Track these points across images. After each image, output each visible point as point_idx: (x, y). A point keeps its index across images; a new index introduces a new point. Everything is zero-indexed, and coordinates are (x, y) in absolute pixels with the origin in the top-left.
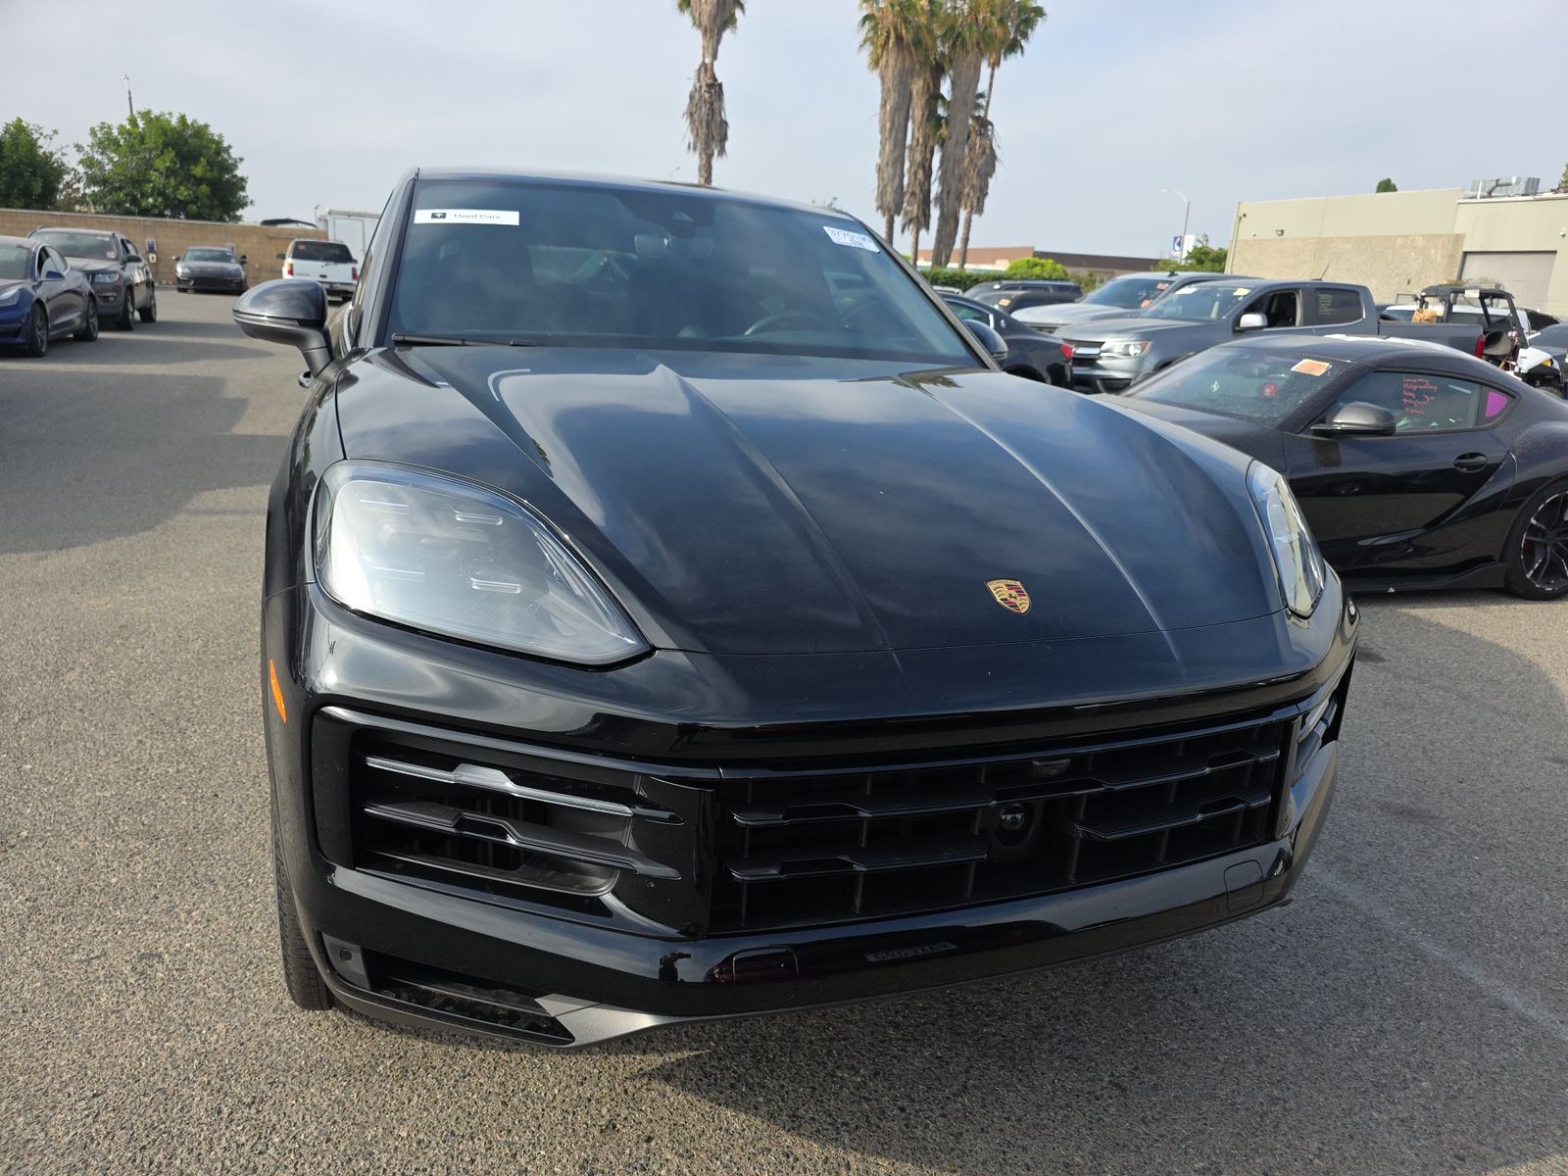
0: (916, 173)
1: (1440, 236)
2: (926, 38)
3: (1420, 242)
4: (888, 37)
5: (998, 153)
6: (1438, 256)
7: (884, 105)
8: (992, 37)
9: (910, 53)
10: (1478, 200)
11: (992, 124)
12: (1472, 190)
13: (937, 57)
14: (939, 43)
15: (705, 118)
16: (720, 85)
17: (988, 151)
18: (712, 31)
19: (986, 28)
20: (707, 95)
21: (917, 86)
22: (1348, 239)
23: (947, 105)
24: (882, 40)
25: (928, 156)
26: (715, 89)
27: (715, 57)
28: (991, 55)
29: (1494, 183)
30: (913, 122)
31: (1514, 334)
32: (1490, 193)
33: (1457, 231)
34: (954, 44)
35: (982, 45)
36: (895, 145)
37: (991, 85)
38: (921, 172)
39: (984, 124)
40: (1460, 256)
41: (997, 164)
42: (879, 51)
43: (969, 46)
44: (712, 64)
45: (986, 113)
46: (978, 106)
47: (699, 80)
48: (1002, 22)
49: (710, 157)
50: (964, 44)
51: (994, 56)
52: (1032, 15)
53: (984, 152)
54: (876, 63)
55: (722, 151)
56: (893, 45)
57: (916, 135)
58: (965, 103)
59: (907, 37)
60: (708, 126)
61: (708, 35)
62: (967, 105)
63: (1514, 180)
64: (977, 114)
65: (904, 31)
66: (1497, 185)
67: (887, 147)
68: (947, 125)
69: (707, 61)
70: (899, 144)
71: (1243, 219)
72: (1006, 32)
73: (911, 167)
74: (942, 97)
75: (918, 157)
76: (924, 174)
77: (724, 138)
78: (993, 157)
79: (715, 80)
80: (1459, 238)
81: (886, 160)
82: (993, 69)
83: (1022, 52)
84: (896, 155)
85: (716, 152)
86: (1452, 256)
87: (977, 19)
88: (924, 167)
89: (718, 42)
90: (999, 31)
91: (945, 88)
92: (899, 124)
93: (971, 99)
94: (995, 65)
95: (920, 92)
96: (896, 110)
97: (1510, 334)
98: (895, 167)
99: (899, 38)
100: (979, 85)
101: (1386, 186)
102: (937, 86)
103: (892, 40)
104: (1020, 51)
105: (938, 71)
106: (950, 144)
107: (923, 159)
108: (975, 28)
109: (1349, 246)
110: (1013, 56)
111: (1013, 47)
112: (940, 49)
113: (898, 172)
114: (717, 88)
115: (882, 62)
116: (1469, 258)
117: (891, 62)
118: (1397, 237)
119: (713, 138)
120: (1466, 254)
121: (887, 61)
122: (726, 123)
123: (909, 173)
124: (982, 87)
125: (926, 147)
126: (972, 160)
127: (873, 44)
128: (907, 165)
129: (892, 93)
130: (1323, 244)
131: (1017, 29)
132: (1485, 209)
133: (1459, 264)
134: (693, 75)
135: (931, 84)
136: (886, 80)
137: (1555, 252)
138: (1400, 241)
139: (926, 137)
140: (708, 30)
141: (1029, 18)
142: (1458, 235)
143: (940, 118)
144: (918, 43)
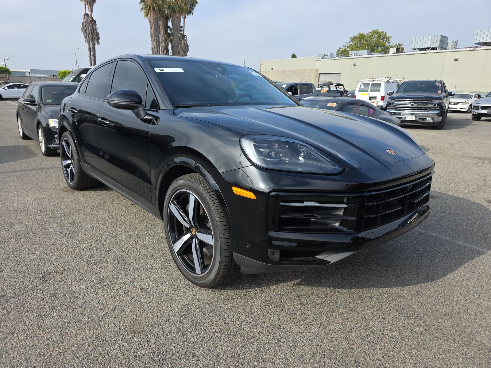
0: (163, 51)
1: (313, 69)
2: (162, 8)
3: (308, 71)
4: (150, 7)
5: (189, 45)
6: (313, 75)
7: (151, 29)
8: (183, 9)
9: (158, 13)
10: (321, 59)
11: (186, 36)
12: (319, 57)
13: (166, 14)
14: (166, 10)
15: (91, 32)
16: (95, 21)
17: (186, 44)
18: (90, 3)
19: (181, 6)
20: (90, 24)
21: (161, 23)
22: (290, 71)
23: (171, 30)
24: (148, 8)
25: (167, 45)
26: (93, 22)
27: (92, 11)
28: (183, 14)
29: (324, 55)
30: (161, 35)
31: (345, 95)
32: (323, 57)
33: (317, 68)
34: (172, 11)
35: (180, 11)
36: (156, 42)
37: (184, 24)
38: (165, 50)
39: (184, 36)
40: (318, 75)
41: (189, 48)
42: (147, 12)
43: (176, 12)
44: (91, 14)
45: (184, 32)
46: (181, 30)
47: (85, 18)
48: (185, 4)
49: (94, 45)
50: (175, 11)
51: (184, 15)
52: (194, 3)
53: (184, 45)
54: (147, 15)
55: (98, 43)
56: (152, 10)
57: (162, 39)
58: (177, 29)
59: (156, 8)
60: (92, 34)
61: (89, 4)
62: (178, 30)
63: (328, 54)
64: (181, 33)
65: (155, 6)
66: (325, 56)
67: (154, 42)
68: (172, 36)
69: (89, 13)
70: (158, 42)
71: (262, 65)
72: (187, 8)
73: (162, 49)
74: (169, 27)
75: (164, 46)
76: (166, 51)
77: (98, 38)
78: (187, 46)
79: (93, 19)
80: (317, 70)
81: (154, 46)
82: (184, 19)
83: (193, 14)
84: (157, 45)
85: (96, 43)
86: (316, 75)
87: (178, 3)
88: (166, 49)
89: (92, 6)
90: (185, 8)
91: (170, 24)
92: (157, 35)
93: (178, 28)
94: (185, 18)
95: (162, 25)
96: (155, 31)
97: (344, 95)
98: (157, 49)
99: (153, 8)
100: (181, 24)
101: (294, 56)
102: (167, 24)
103: (151, 9)
104: (192, 14)
105: (167, 19)
106: (174, 42)
107: (165, 46)
108: (177, 6)
109: (291, 72)
110: (190, 15)
111: (190, 12)
112: (166, 12)
113: (158, 50)
114: (94, 22)
115: (149, 15)
116: (320, 75)
117: (152, 15)
118: (302, 70)
119: (95, 38)
120: (320, 74)
121: (150, 15)
122: (99, 34)
123: (161, 51)
124: (182, 24)
125: (166, 43)
126: (181, 47)
127: (145, 9)
128: (160, 48)
129: (154, 25)
130: (284, 72)
131: (190, 7)
132: (322, 62)
133: (318, 77)
134: (83, 17)
135: (165, 23)
136: (151, 21)
137: (340, 73)
138: (303, 71)
139: (165, 40)
140: (88, 2)
141: (194, 4)
142: (317, 69)
143: (169, 33)
144: (160, 10)
